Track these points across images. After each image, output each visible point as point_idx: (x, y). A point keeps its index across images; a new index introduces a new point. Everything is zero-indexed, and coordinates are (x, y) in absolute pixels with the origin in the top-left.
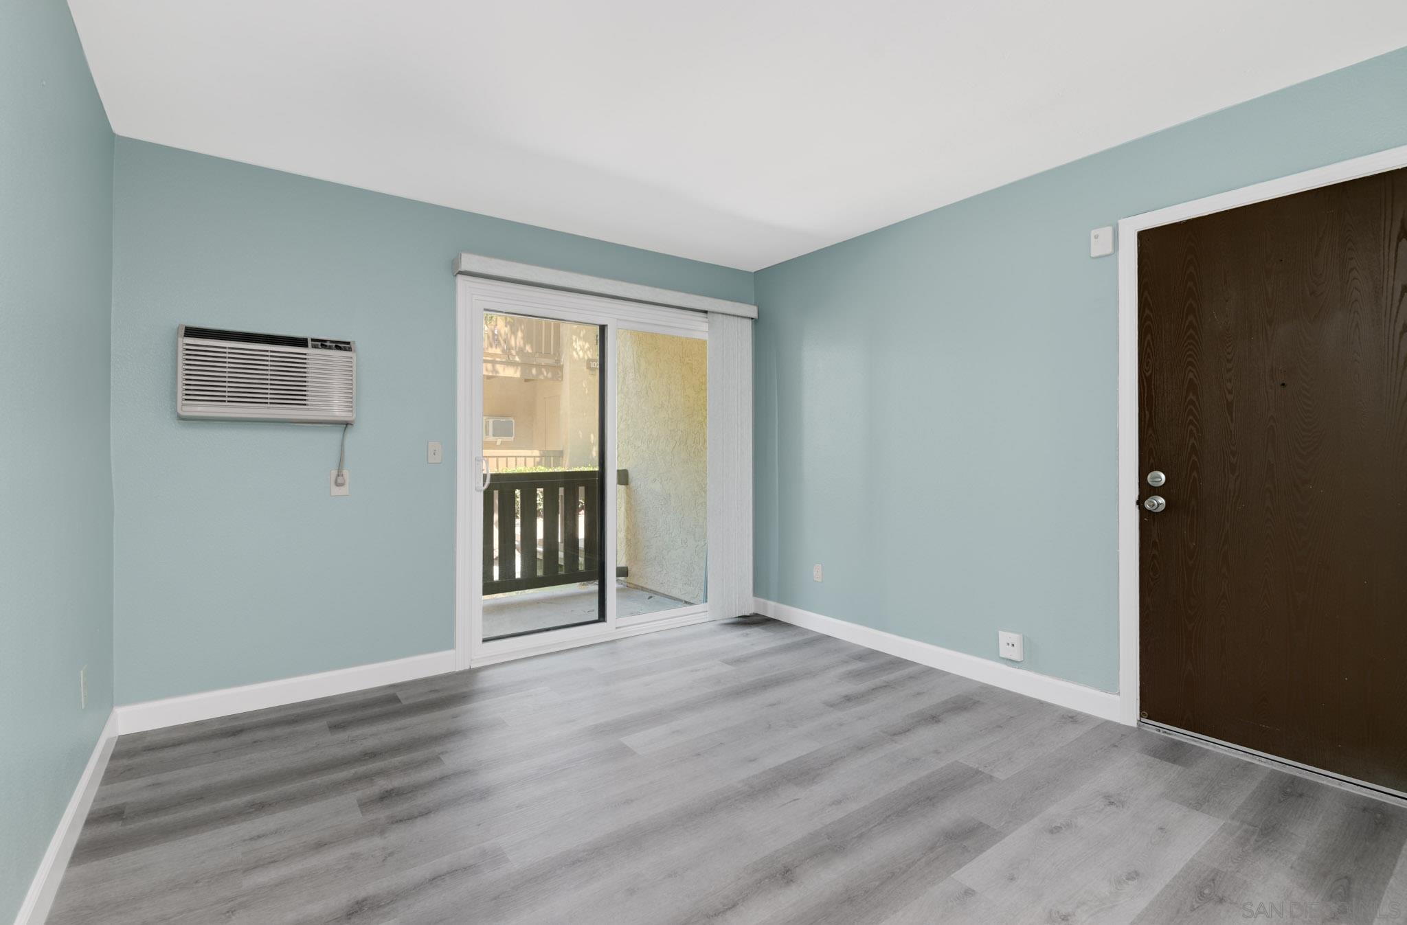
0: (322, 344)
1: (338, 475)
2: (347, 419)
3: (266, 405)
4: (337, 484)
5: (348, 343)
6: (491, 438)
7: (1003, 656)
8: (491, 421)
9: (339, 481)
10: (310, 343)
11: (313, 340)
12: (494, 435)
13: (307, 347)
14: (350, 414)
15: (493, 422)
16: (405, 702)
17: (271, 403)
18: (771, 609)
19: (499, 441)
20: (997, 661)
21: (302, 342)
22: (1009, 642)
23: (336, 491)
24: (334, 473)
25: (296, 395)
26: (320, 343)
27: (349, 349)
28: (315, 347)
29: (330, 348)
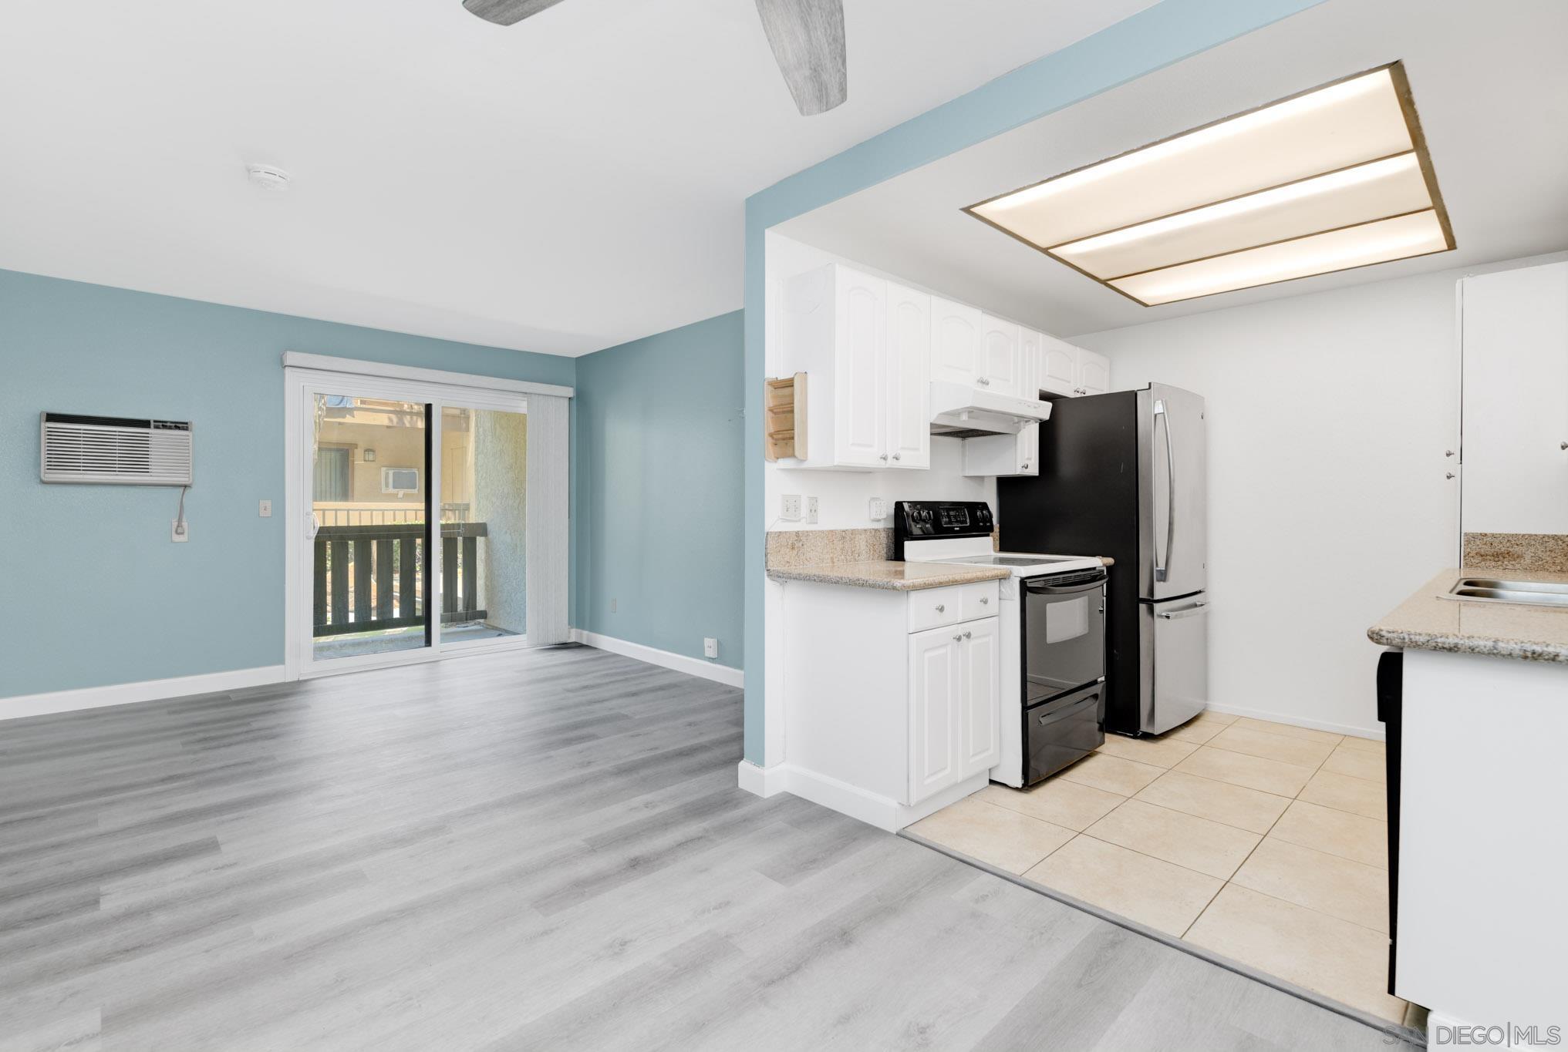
0: (163, 425)
1: (178, 526)
2: (187, 483)
3: (114, 473)
4: (177, 533)
5: (187, 423)
6: (391, 490)
7: (708, 656)
8: (391, 473)
9: (179, 531)
10: (152, 424)
11: (155, 421)
12: (394, 487)
13: (150, 427)
14: (187, 479)
15: (394, 473)
16: (233, 699)
17: (119, 471)
18: (585, 637)
19: (401, 493)
20: (705, 660)
21: (145, 424)
22: (710, 645)
23: (177, 538)
24: (175, 524)
25: (139, 463)
26: (161, 424)
27: (186, 429)
28: (157, 427)
29: (170, 428)
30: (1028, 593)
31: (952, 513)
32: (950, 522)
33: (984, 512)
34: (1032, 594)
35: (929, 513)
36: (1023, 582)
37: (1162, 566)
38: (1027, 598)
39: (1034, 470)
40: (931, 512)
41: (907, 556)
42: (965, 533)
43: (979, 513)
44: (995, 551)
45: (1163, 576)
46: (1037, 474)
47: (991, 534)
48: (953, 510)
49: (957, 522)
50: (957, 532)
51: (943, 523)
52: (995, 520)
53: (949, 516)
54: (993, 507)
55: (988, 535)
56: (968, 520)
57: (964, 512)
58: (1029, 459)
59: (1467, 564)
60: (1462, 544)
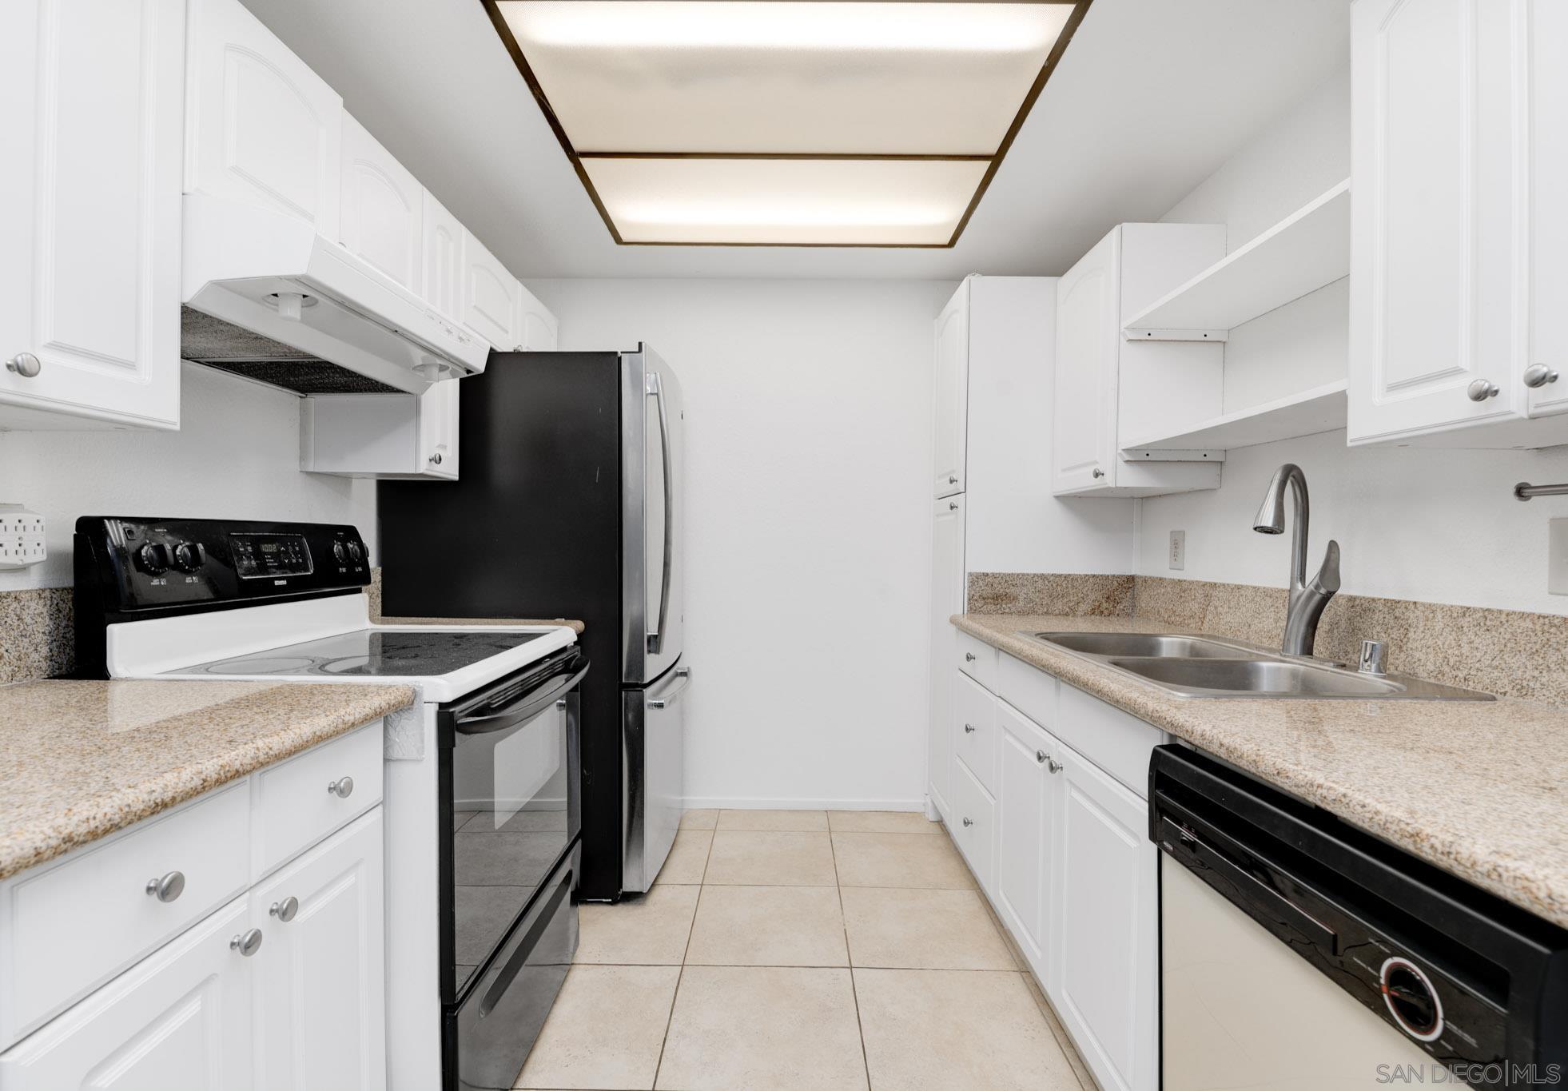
30: (458, 736)
31: (268, 548)
32: (262, 568)
33: (350, 546)
34: (464, 736)
35: (193, 549)
36: (445, 711)
37: (652, 630)
38: (455, 750)
39: (450, 470)
40: (200, 546)
41: (116, 661)
42: (301, 589)
43: (337, 548)
44: (372, 620)
45: (655, 642)
46: (457, 478)
47: (364, 588)
48: (270, 540)
49: (282, 567)
50: (281, 589)
51: (239, 571)
52: (373, 560)
53: (258, 555)
54: (370, 538)
55: (359, 591)
56: (311, 563)
57: (301, 545)
58: (444, 447)
59: (971, 608)
60: (966, 585)
